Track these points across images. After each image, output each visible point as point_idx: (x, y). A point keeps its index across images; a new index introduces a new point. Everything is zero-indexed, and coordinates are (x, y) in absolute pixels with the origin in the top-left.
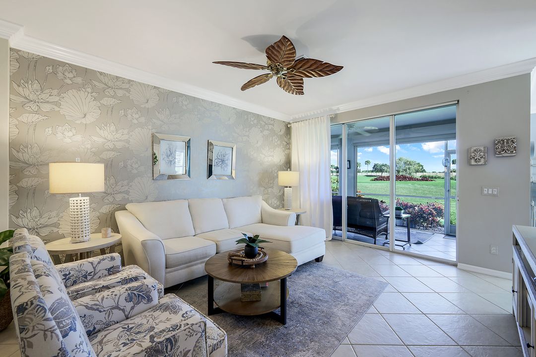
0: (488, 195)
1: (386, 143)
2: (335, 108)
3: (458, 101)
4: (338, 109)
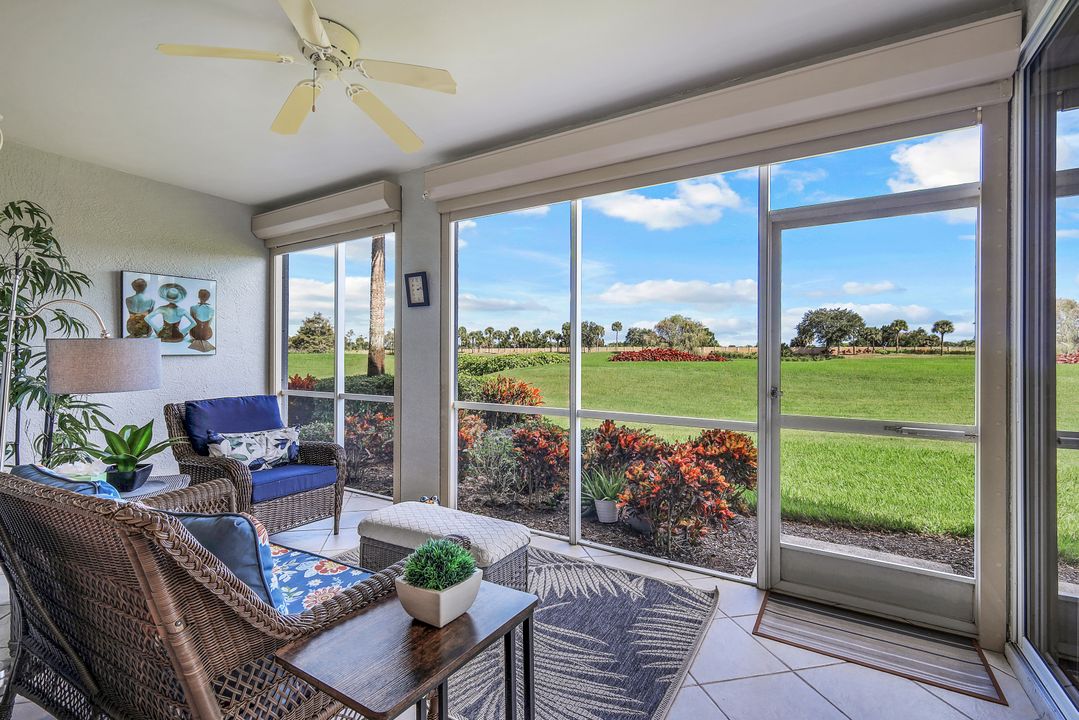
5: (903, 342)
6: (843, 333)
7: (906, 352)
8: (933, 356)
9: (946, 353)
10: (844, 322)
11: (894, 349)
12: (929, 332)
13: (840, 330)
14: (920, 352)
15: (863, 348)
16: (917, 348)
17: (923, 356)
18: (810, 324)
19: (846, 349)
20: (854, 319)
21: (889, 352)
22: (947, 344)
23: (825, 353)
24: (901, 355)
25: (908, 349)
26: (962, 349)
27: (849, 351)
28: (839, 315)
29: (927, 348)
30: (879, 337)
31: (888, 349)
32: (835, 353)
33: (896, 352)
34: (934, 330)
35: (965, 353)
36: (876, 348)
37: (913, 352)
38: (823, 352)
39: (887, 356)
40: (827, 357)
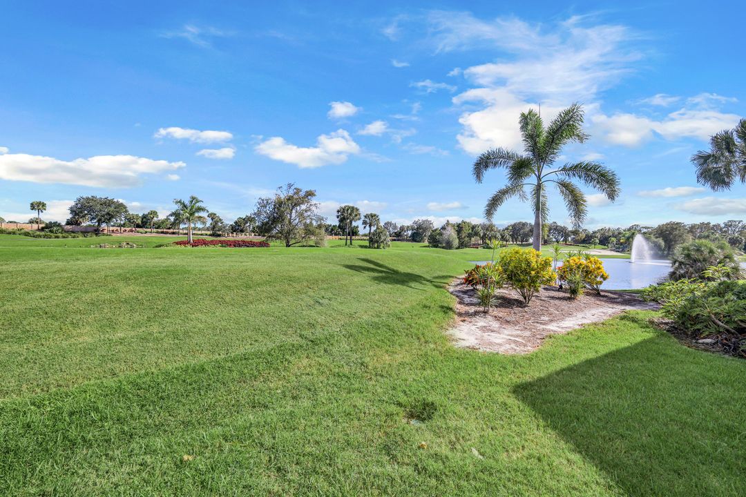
5: (157, 226)
6: (111, 216)
7: (157, 232)
8: (174, 236)
9: (181, 234)
10: (112, 209)
11: (149, 230)
13: (108, 214)
14: (166, 233)
15: (128, 229)
16: (165, 230)
17: (168, 235)
18: (82, 207)
19: (115, 229)
20: (120, 208)
21: (146, 232)
23: (97, 232)
24: (154, 235)
25: (159, 230)
27: (117, 230)
28: (108, 203)
29: (171, 230)
30: (139, 221)
31: (146, 230)
32: (105, 232)
33: (151, 232)
36: (138, 229)
37: (162, 232)
38: (96, 230)
39: (144, 235)
40: (97, 235)
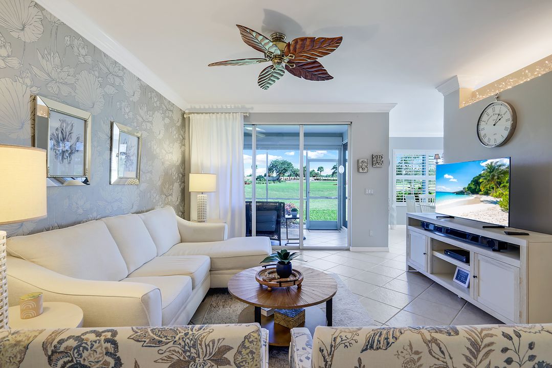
0: (369, 194)
1: (296, 147)
2: (248, 106)
3: (351, 123)
4: (252, 108)
6: (285, 170)
8: (317, 181)
9: (321, 180)
10: (286, 166)
12: (316, 171)
15: (293, 178)
18: (273, 166)
19: (287, 178)
20: (289, 165)
22: (322, 176)
23: (278, 180)
26: (326, 178)
28: (284, 163)
29: (315, 178)
32: (282, 180)
34: (318, 170)
35: (328, 180)
38: (278, 179)
